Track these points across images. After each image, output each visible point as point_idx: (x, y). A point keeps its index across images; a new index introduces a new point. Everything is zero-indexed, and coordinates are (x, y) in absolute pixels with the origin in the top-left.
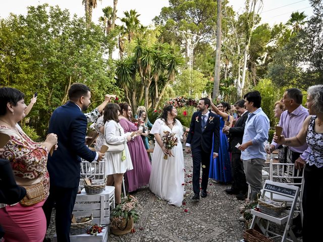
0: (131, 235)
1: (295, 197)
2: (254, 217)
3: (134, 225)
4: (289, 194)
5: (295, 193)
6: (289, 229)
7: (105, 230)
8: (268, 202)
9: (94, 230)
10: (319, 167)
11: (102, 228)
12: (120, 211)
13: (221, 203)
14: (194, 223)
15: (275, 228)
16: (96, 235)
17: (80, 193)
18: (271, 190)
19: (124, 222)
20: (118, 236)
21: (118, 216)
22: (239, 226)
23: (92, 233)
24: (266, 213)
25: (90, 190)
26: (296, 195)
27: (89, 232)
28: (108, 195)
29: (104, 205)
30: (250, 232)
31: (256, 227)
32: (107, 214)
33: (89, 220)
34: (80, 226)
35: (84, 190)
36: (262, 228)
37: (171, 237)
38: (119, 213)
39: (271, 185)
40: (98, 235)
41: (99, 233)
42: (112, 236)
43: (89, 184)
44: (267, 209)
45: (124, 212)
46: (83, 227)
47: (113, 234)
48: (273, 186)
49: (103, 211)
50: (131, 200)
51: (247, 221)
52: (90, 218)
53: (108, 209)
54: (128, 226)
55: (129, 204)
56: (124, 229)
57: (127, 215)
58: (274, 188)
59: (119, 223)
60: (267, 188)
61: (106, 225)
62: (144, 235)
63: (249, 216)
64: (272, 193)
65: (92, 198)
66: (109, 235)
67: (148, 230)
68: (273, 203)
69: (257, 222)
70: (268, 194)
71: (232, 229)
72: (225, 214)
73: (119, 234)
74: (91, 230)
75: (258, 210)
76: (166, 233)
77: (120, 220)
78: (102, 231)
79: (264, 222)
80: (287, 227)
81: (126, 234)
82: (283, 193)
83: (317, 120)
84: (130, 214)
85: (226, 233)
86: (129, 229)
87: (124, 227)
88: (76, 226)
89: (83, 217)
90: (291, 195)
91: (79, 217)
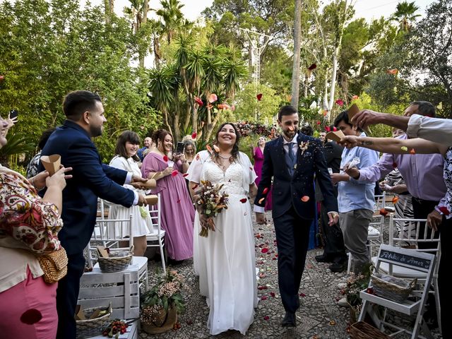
0: (173, 334)
1: (430, 271)
2: (364, 302)
3: (178, 316)
4: (421, 267)
5: (429, 265)
6: (422, 321)
7: (131, 329)
8: (385, 279)
9: (114, 329)
11: (127, 325)
12: (155, 297)
13: (308, 278)
14: (270, 310)
15: (394, 316)
16: (117, 337)
17: (91, 270)
18: (390, 259)
19: (162, 314)
21: (152, 306)
22: (338, 313)
23: (110, 334)
24: (385, 296)
25: (106, 266)
26: (431, 267)
27: (105, 333)
28: (135, 273)
29: (130, 289)
31: (368, 318)
32: (134, 301)
33: (105, 314)
34: (90, 325)
35: (97, 266)
36: (377, 321)
38: (154, 300)
39: (390, 252)
40: (120, 336)
41: (122, 333)
42: (144, 335)
43: (106, 256)
44: (387, 291)
45: (162, 297)
46: (96, 326)
47: (145, 332)
48: (393, 253)
49: (129, 298)
50: (172, 278)
51: (353, 308)
52: (107, 309)
53: (136, 294)
54: (168, 319)
55: (170, 286)
56: (162, 325)
57: (166, 303)
58: (394, 257)
59: (154, 315)
60: (384, 257)
61: (135, 320)
62: (193, 333)
63: (355, 300)
64: (391, 265)
65: (112, 277)
66: (139, 334)
67: (199, 324)
68: (393, 280)
69: (370, 310)
70: (384, 266)
71: (328, 319)
72: (316, 295)
73: (155, 332)
74: (109, 330)
75: (371, 291)
77: (155, 311)
78: (128, 330)
79: (380, 309)
80: (419, 318)
81: (166, 332)
82: (409, 264)
84: (171, 301)
85: (320, 326)
86: (171, 324)
87: (162, 321)
88: (85, 324)
89: (95, 308)
90: (423, 267)
91: (91, 309)
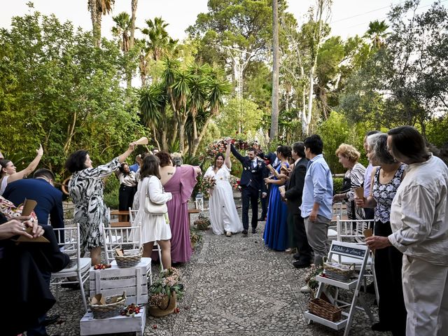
0: (174, 316)
1: (364, 258)
2: (320, 284)
3: (177, 304)
4: (358, 255)
5: (364, 254)
6: (358, 295)
7: (143, 310)
8: (335, 266)
9: (130, 311)
10: (384, 222)
11: (139, 308)
12: (160, 287)
13: (282, 273)
14: (250, 297)
16: (133, 316)
17: (110, 267)
18: (339, 251)
19: (166, 300)
20: (158, 317)
21: (158, 293)
22: (304, 297)
23: (128, 314)
24: (333, 278)
25: (122, 263)
27: (124, 313)
28: (145, 268)
29: (141, 281)
30: (316, 301)
31: (323, 296)
32: (144, 291)
33: (121, 300)
34: (111, 308)
35: (114, 263)
36: (330, 297)
37: (223, 314)
38: (159, 290)
39: (338, 246)
40: (136, 315)
41: (137, 313)
42: (151, 318)
43: (121, 255)
44: (334, 274)
45: (165, 287)
46: (115, 308)
47: (152, 316)
48: (340, 247)
49: (140, 287)
50: (172, 272)
51: (312, 290)
52: (123, 296)
53: (145, 285)
54: (170, 304)
55: (171, 278)
56: (166, 309)
57: (169, 291)
58: (341, 250)
59: (159, 301)
60: (334, 250)
61: (144, 305)
62: (190, 314)
63: (314, 285)
64: (340, 255)
65: (126, 272)
66: (147, 317)
67: (194, 309)
68: (341, 267)
69: (324, 290)
70: (335, 257)
71: (295, 302)
72: (288, 286)
73: (159, 315)
74: (126, 311)
75: (324, 275)
76: (217, 311)
77: (160, 297)
78: (140, 311)
79: (332, 289)
80: (356, 292)
81: (168, 315)
82: (351, 254)
83: (382, 170)
84: (172, 290)
85: (289, 306)
86: (172, 308)
87: (166, 306)
88: (107, 308)
89: (113, 296)
90: (360, 256)
91: (109, 297)
